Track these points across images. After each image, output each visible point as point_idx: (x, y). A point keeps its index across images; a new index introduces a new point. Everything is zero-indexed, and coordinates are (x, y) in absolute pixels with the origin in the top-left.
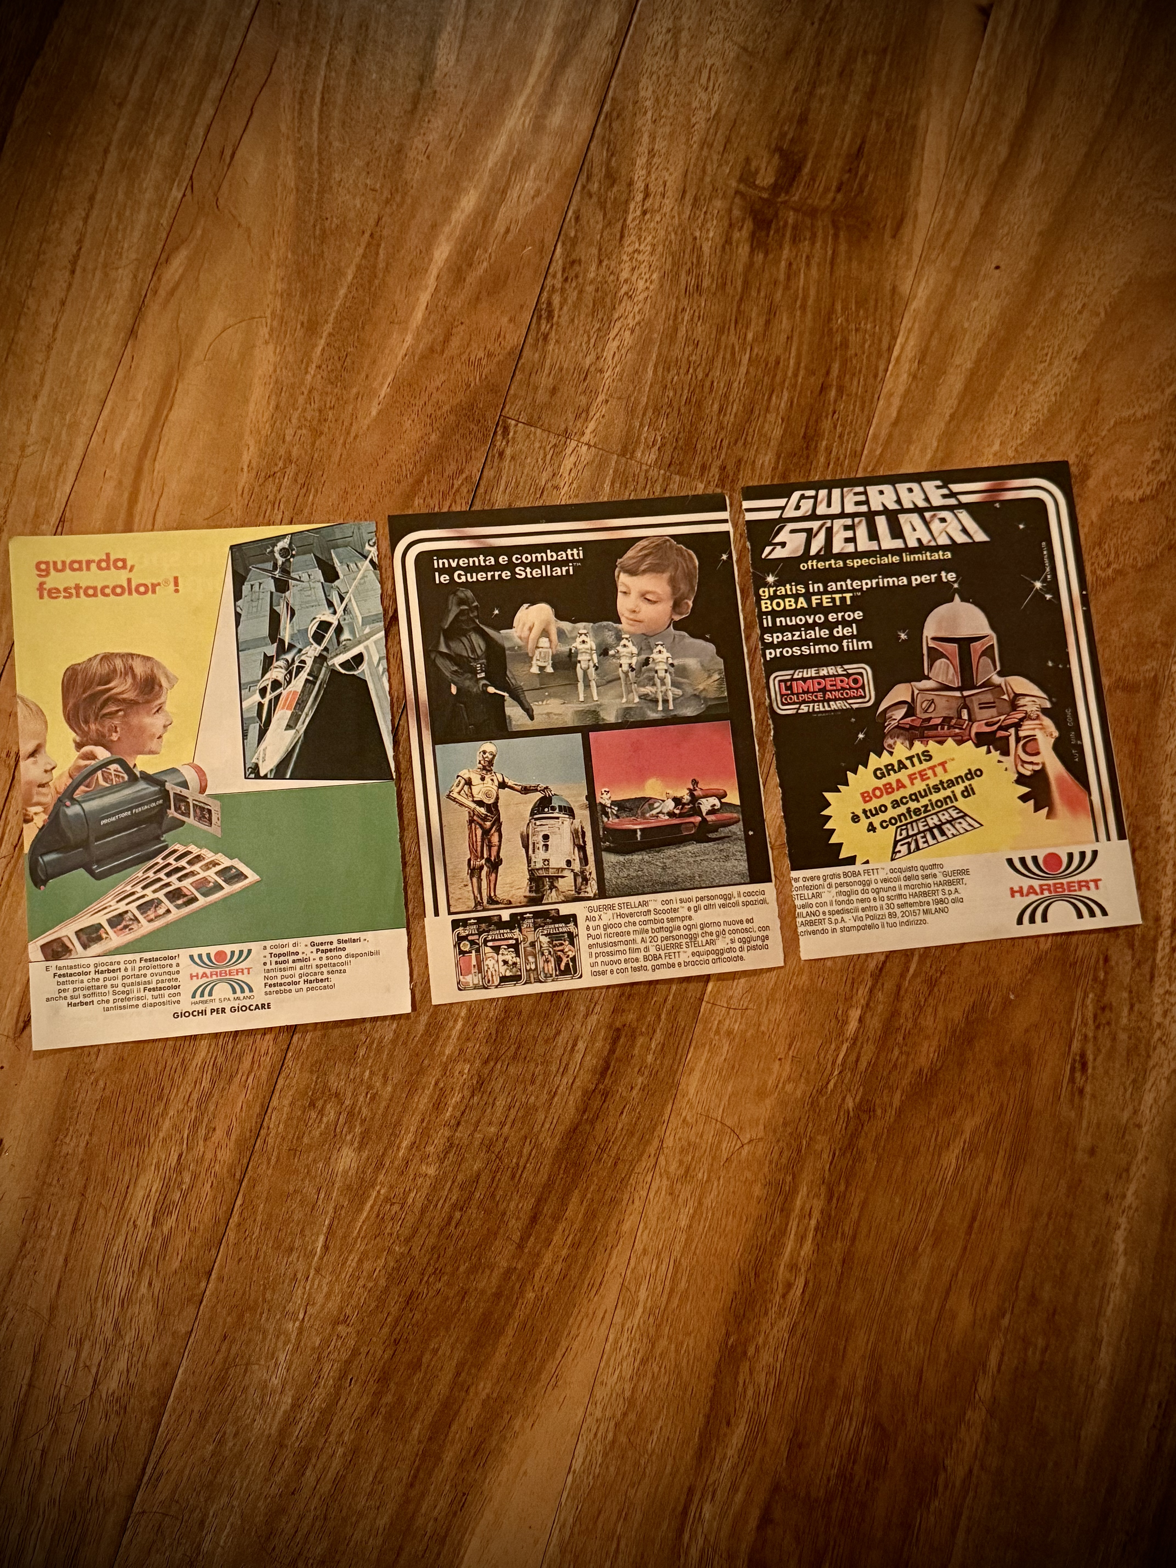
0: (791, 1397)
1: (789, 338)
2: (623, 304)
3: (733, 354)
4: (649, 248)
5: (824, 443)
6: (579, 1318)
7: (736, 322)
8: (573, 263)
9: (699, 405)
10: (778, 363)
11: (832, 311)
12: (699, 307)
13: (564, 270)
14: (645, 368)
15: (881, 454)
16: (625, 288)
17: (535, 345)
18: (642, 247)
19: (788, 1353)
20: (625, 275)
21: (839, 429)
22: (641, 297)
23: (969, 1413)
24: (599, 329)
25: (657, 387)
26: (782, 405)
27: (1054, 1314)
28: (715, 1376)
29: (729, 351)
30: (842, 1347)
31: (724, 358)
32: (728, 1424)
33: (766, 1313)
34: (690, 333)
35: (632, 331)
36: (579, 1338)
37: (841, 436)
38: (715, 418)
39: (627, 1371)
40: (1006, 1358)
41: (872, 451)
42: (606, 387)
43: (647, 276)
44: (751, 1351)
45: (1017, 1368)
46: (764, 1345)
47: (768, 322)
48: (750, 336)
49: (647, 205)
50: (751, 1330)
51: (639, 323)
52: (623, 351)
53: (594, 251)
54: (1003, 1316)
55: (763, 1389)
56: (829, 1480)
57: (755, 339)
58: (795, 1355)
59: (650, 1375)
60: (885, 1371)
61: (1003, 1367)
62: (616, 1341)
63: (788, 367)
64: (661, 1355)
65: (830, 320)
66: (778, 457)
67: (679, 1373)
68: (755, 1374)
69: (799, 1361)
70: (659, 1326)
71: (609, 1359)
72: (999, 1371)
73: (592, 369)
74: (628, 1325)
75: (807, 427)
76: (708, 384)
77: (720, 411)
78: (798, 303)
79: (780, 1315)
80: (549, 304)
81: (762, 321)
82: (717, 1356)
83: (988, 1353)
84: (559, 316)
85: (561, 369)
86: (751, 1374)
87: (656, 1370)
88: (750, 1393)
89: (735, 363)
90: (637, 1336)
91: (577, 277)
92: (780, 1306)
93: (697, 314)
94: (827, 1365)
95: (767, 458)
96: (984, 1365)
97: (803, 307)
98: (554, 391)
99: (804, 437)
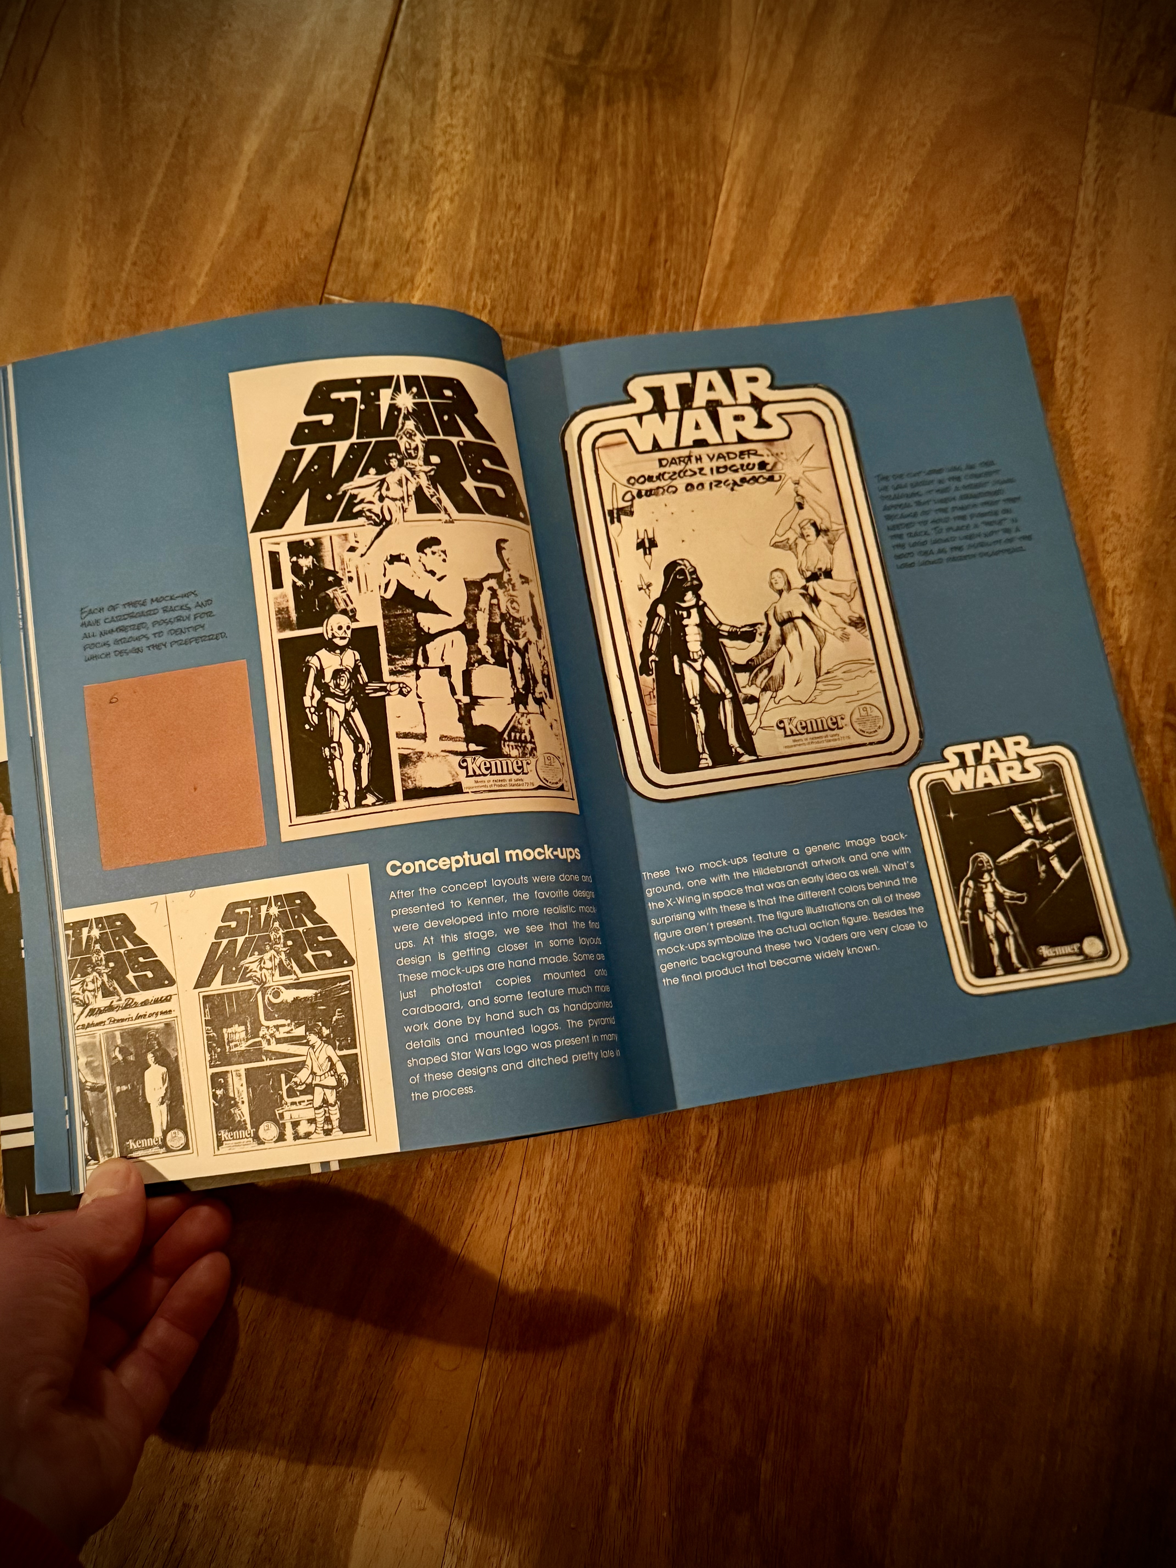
0: (715, 1256)
1: (613, 194)
2: (440, 177)
3: (557, 214)
4: (461, 121)
5: (659, 292)
6: (483, 1193)
7: (557, 183)
8: (385, 142)
9: (527, 266)
10: (603, 217)
11: (654, 163)
12: (517, 172)
13: (377, 149)
14: (468, 234)
15: (718, 298)
16: (440, 162)
17: (353, 224)
18: (454, 122)
19: (708, 1210)
20: (439, 148)
21: (672, 277)
22: (458, 168)
23: (909, 1257)
24: (417, 203)
25: (482, 251)
26: (613, 258)
27: (988, 1145)
28: (633, 1241)
29: (552, 211)
30: (764, 1199)
31: (548, 219)
32: (651, 1290)
33: (681, 1169)
34: (511, 198)
35: (452, 200)
36: (484, 1215)
37: (675, 283)
38: (544, 277)
39: (539, 1245)
40: (941, 1196)
41: (708, 296)
42: (430, 256)
43: (462, 147)
44: (668, 1210)
45: (954, 1205)
46: (681, 1203)
47: (589, 182)
48: (573, 196)
49: (457, 80)
50: (666, 1188)
51: (457, 193)
52: (445, 221)
53: (406, 128)
54: (934, 1150)
55: (684, 1251)
56: (765, 1342)
57: (578, 198)
58: (716, 1210)
59: (562, 1246)
60: (813, 1221)
61: (939, 1206)
62: (523, 1214)
63: (614, 221)
64: (572, 1223)
65: (652, 173)
66: (613, 309)
67: (594, 1241)
68: (674, 1235)
69: (720, 1217)
70: (568, 1194)
71: (518, 1233)
72: (935, 1209)
73: (414, 240)
74: (535, 1195)
75: (640, 277)
76: (533, 243)
77: (549, 269)
78: (619, 160)
79: (695, 1169)
80: (364, 181)
81: (583, 179)
82: (633, 1219)
83: (922, 1191)
84: (376, 193)
85: (381, 243)
86: (670, 1235)
87: (569, 1240)
88: (671, 1255)
89: (561, 223)
90: (546, 1206)
91: (390, 155)
92: (695, 1161)
93: (516, 179)
94: (750, 1218)
95: (602, 312)
96: (918, 1205)
97: (624, 164)
98: (376, 265)
99: (638, 287)
